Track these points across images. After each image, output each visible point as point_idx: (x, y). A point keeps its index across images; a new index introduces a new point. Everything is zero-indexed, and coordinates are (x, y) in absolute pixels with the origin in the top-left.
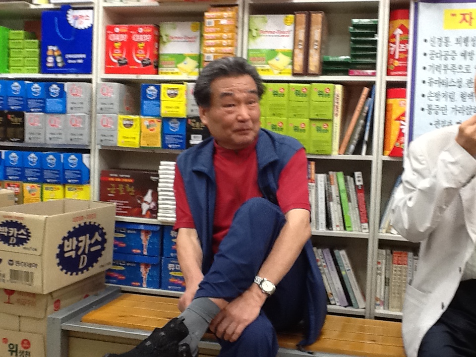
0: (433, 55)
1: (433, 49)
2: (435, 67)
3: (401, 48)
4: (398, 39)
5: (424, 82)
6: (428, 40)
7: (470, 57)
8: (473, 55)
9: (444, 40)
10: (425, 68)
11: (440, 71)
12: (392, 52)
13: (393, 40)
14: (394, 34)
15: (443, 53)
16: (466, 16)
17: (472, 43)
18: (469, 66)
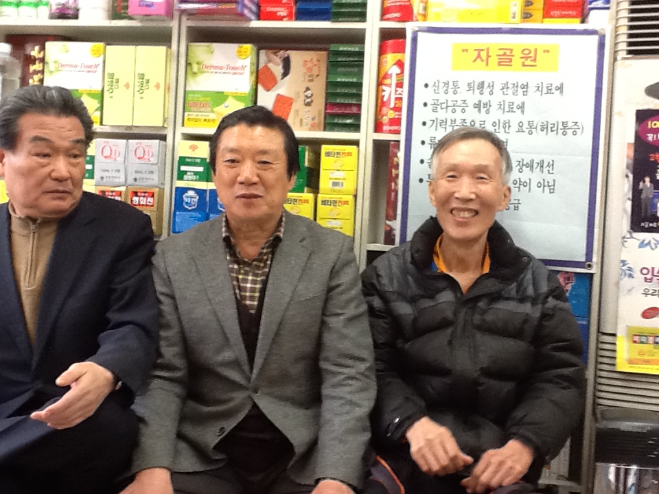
0: (437, 105)
1: (436, 97)
2: (439, 121)
3: (398, 93)
4: (394, 81)
5: (423, 143)
6: (430, 85)
7: (486, 109)
8: (490, 106)
9: (451, 85)
10: (424, 124)
11: (446, 128)
12: (385, 99)
13: (387, 81)
14: (389, 73)
15: (450, 104)
16: (482, 52)
17: (489, 90)
18: (484, 121)
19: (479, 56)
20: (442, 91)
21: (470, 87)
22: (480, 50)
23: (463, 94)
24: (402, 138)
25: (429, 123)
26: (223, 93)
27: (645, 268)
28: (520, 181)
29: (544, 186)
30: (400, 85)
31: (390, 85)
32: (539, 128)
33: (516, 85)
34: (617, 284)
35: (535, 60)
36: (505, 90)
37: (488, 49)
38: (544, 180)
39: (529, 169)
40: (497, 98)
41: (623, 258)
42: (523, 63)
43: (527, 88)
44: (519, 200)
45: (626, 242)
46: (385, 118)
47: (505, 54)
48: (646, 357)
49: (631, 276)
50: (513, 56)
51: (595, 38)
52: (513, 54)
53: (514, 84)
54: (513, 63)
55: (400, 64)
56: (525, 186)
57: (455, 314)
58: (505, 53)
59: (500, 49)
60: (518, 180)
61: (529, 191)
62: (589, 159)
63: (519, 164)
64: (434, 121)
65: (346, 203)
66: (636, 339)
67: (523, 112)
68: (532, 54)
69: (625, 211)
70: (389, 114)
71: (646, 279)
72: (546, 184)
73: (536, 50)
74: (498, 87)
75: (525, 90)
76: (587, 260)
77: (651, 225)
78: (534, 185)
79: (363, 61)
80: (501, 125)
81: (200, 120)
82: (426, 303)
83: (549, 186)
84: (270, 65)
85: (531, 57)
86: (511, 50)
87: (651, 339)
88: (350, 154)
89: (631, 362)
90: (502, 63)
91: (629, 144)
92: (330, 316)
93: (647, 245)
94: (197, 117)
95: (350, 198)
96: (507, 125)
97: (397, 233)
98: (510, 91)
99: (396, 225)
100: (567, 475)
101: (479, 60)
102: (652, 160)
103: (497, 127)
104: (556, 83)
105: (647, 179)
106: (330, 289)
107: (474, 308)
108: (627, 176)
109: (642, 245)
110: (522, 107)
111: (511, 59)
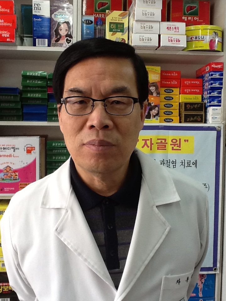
22: (146, 140)
35: (180, 147)
37: (151, 139)
42: (173, 148)
47: (161, 142)
50: (167, 143)
51: (215, 133)
53: (168, 161)
54: (166, 148)
62: (214, 206)
68: (178, 143)
73: (180, 139)
75: (174, 164)
76: (214, 266)
86: (165, 140)
90: (159, 148)
98: (166, 165)
101: (146, 146)
104: (193, 160)
111: (166, 145)
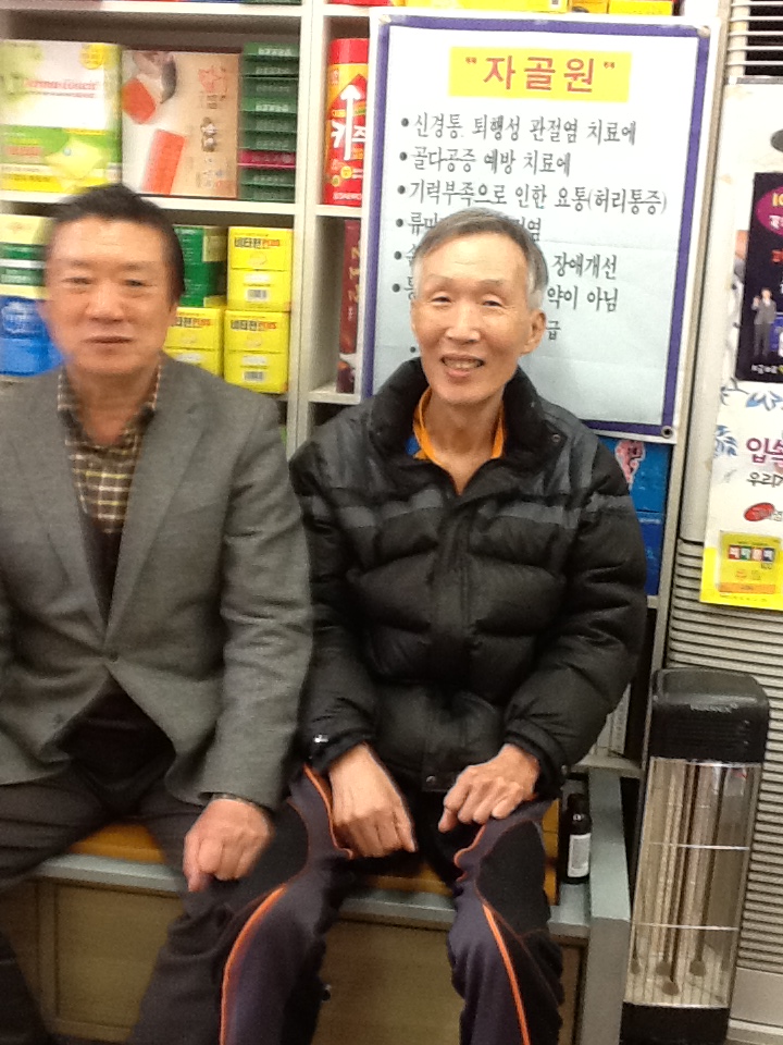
0: (423, 158)
1: (422, 142)
2: (426, 186)
3: (357, 134)
4: (350, 113)
5: (400, 223)
6: (412, 121)
7: (505, 165)
8: (513, 159)
9: (447, 122)
10: (402, 190)
11: (438, 197)
12: (336, 145)
13: (340, 113)
14: (343, 97)
15: (446, 155)
16: (499, 64)
17: (510, 131)
18: (503, 187)
19: (495, 71)
20: (431, 132)
21: (479, 127)
22: (495, 61)
23: (467, 139)
24: (364, 213)
25: (410, 189)
26: (60, 130)
27: (754, 440)
28: (560, 292)
29: (600, 299)
30: (361, 121)
31: (343, 120)
32: (593, 199)
33: (557, 123)
34: (709, 464)
35: (589, 81)
36: (538, 133)
37: (510, 58)
38: (599, 289)
39: (574, 269)
40: (525, 145)
41: (719, 423)
42: (570, 84)
43: (575, 130)
44: (557, 323)
45: (726, 395)
46: (335, 177)
47: (539, 69)
48: (747, 582)
49: (731, 451)
50: (553, 71)
51: (693, 42)
52: (552, 68)
53: (553, 122)
54: (552, 85)
55: (361, 83)
56: (568, 299)
57: (441, 529)
58: (539, 66)
59: (530, 59)
60: (556, 289)
61: (575, 307)
62: (675, 255)
63: (558, 262)
64: (417, 184)
65: (272, 325)
66: (735, 552)
67: (567, 171)
68: (585, 70)
69: (727, 344)
70: (342, 173)
71: (755, 457)
72: (603, 296)
73: (591, 61)
74: (526, 126)
75: (572, 132)
76: (663, 424)
77: (768, 369)
78: (582, 297)
79: (297, 76)
80: (531, 193)
81: (23, 178)
82: (396, 510)
83: (607, 300)
84: (142, 78)
85: (583, 75)
86: (550, 61)
87: (757, 553)
88: (276, 243)
89: (723, 588)
90: (533, 85)
91: (740, 232)
92: (236, 535)
93: (759, 401)
94: (18, 173)
95: (279, 317)
96: (540, 193)
97: (359, 374)
98: (547, 134)
99: (357, 360)
100: (622, 752)
101: (494, 78)
102: (776, 260)
103: (523, 198)
104: (624, 123)
105: (766, 294)
106: (235, 493)
107: (473, 517)
108: (734, 287)
109: (753, 401)
110: (565, 163)
111: (549, 77)
